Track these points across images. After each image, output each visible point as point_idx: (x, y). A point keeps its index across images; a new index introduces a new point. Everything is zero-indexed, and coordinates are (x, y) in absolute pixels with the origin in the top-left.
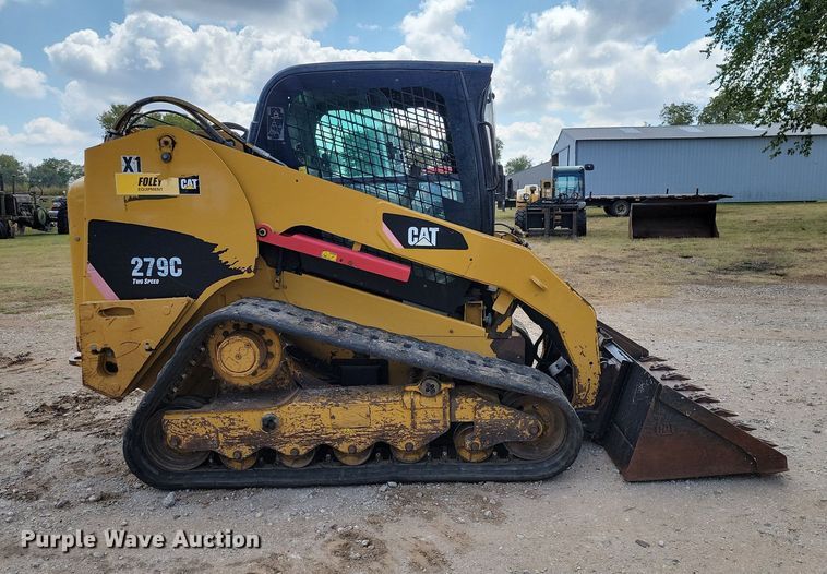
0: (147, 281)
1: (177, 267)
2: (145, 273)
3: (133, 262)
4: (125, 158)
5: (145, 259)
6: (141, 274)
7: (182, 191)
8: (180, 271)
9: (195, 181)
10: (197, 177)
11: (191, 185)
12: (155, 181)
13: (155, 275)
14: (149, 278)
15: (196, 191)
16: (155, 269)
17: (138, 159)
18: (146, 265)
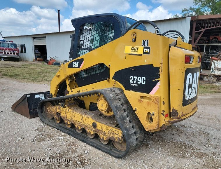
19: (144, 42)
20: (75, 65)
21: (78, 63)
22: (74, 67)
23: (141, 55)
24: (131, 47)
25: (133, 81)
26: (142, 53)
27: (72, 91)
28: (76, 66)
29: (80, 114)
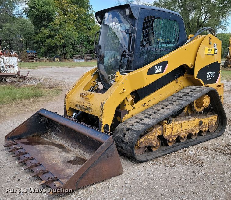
19: (215, 45)
20: (157, 69)
21: (161, 67)
22: (155, 72)
23: (213, 55)
24: (208, 49)
25: (209, 76)
26: (213, 54)
27: (134, 108)
28: (159, 71)
29: (187, 121)
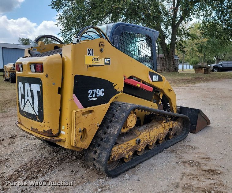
0: (93, 99)
1: (102, 92)
2: (93, 96)
3: (89, 92)
4: (88, 49)
5: (93, 90)
6: (91, 96)
7: (105, 64)
8: (103, 94)
9: (109, 60)
10: (109, 58)
11: (108, 61)
12: (98, 59)
13: (96, 97)
14: (94, 98)
15: (109, 64)
16: (96, 94)
17: (93, 50)
18: (93, 92)
